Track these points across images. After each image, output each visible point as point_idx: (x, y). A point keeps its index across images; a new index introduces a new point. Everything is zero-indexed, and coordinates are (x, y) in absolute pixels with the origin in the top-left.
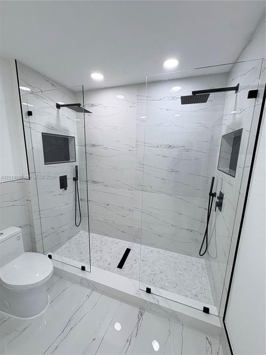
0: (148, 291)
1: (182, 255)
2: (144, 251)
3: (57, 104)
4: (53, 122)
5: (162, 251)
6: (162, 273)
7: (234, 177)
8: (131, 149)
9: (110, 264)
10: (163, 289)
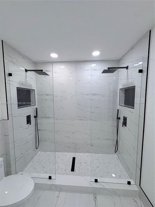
0: (96, 181)
1: (105, 155)
2: (84, 157)
3: (25, 69)
4: (23, 80)
5: (93, 154)
6: (98, 168)
7: (134, 109)
8: (73, 96)
9: (66, 170)
10: (102, 177)
